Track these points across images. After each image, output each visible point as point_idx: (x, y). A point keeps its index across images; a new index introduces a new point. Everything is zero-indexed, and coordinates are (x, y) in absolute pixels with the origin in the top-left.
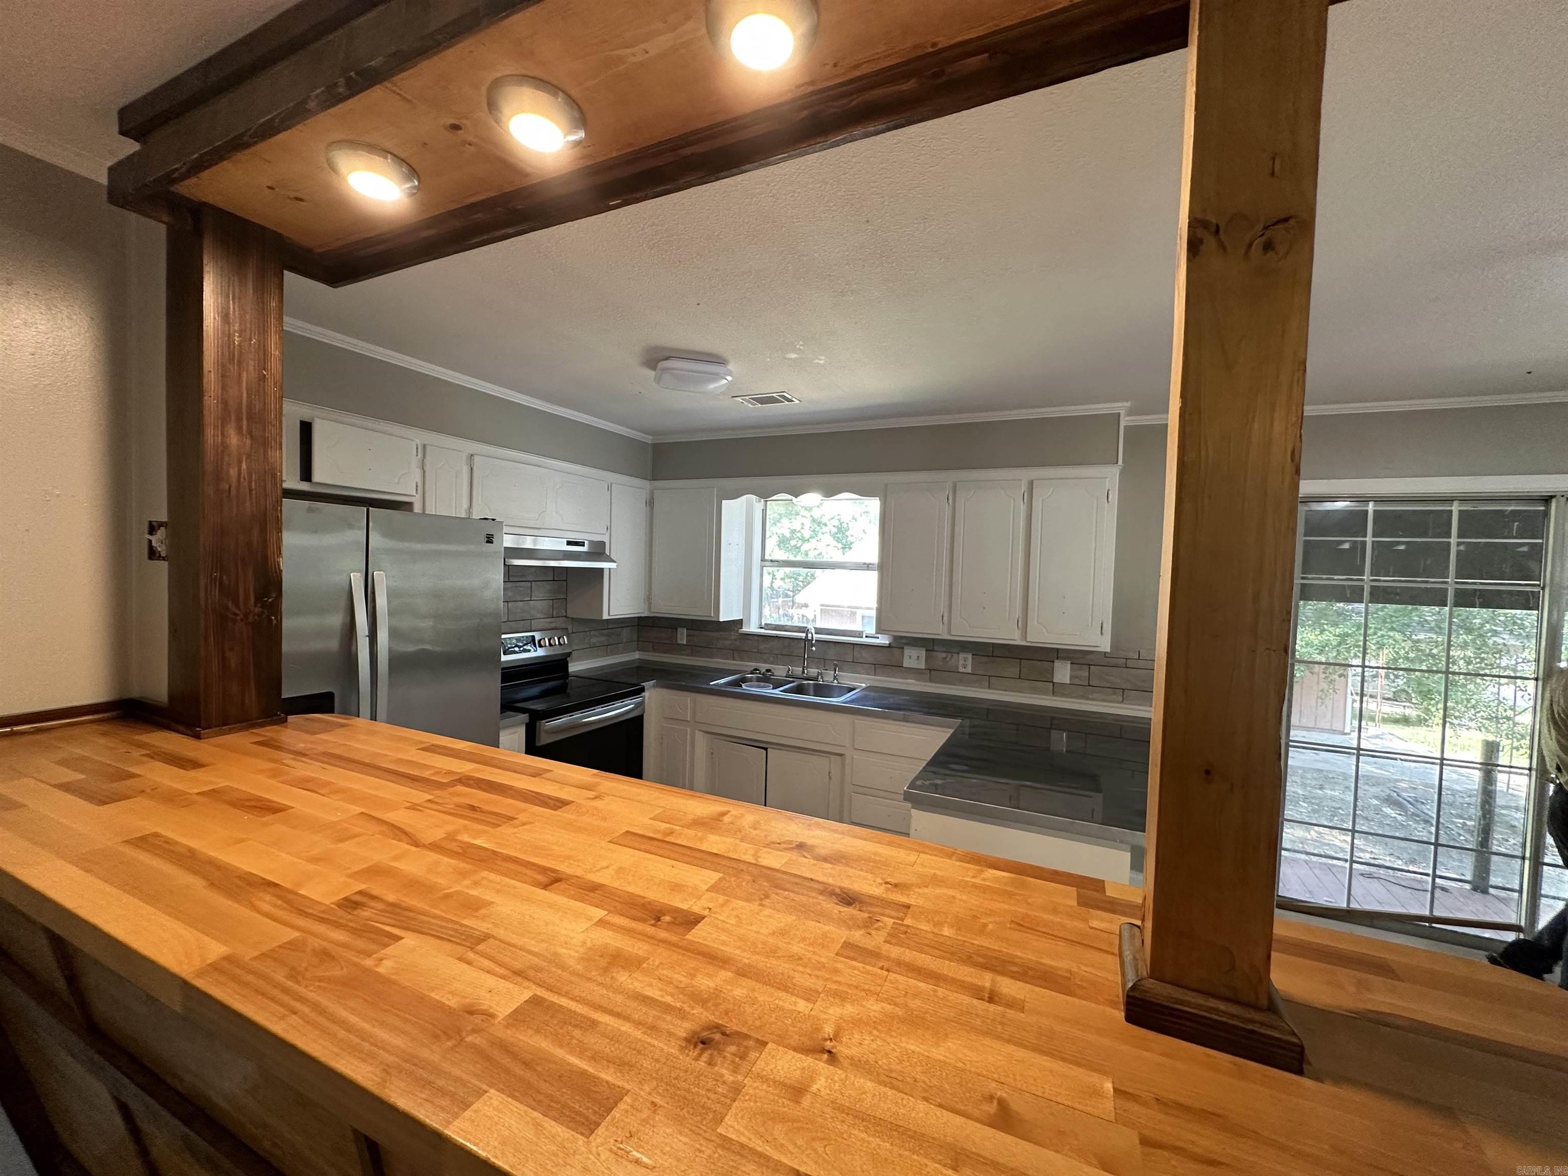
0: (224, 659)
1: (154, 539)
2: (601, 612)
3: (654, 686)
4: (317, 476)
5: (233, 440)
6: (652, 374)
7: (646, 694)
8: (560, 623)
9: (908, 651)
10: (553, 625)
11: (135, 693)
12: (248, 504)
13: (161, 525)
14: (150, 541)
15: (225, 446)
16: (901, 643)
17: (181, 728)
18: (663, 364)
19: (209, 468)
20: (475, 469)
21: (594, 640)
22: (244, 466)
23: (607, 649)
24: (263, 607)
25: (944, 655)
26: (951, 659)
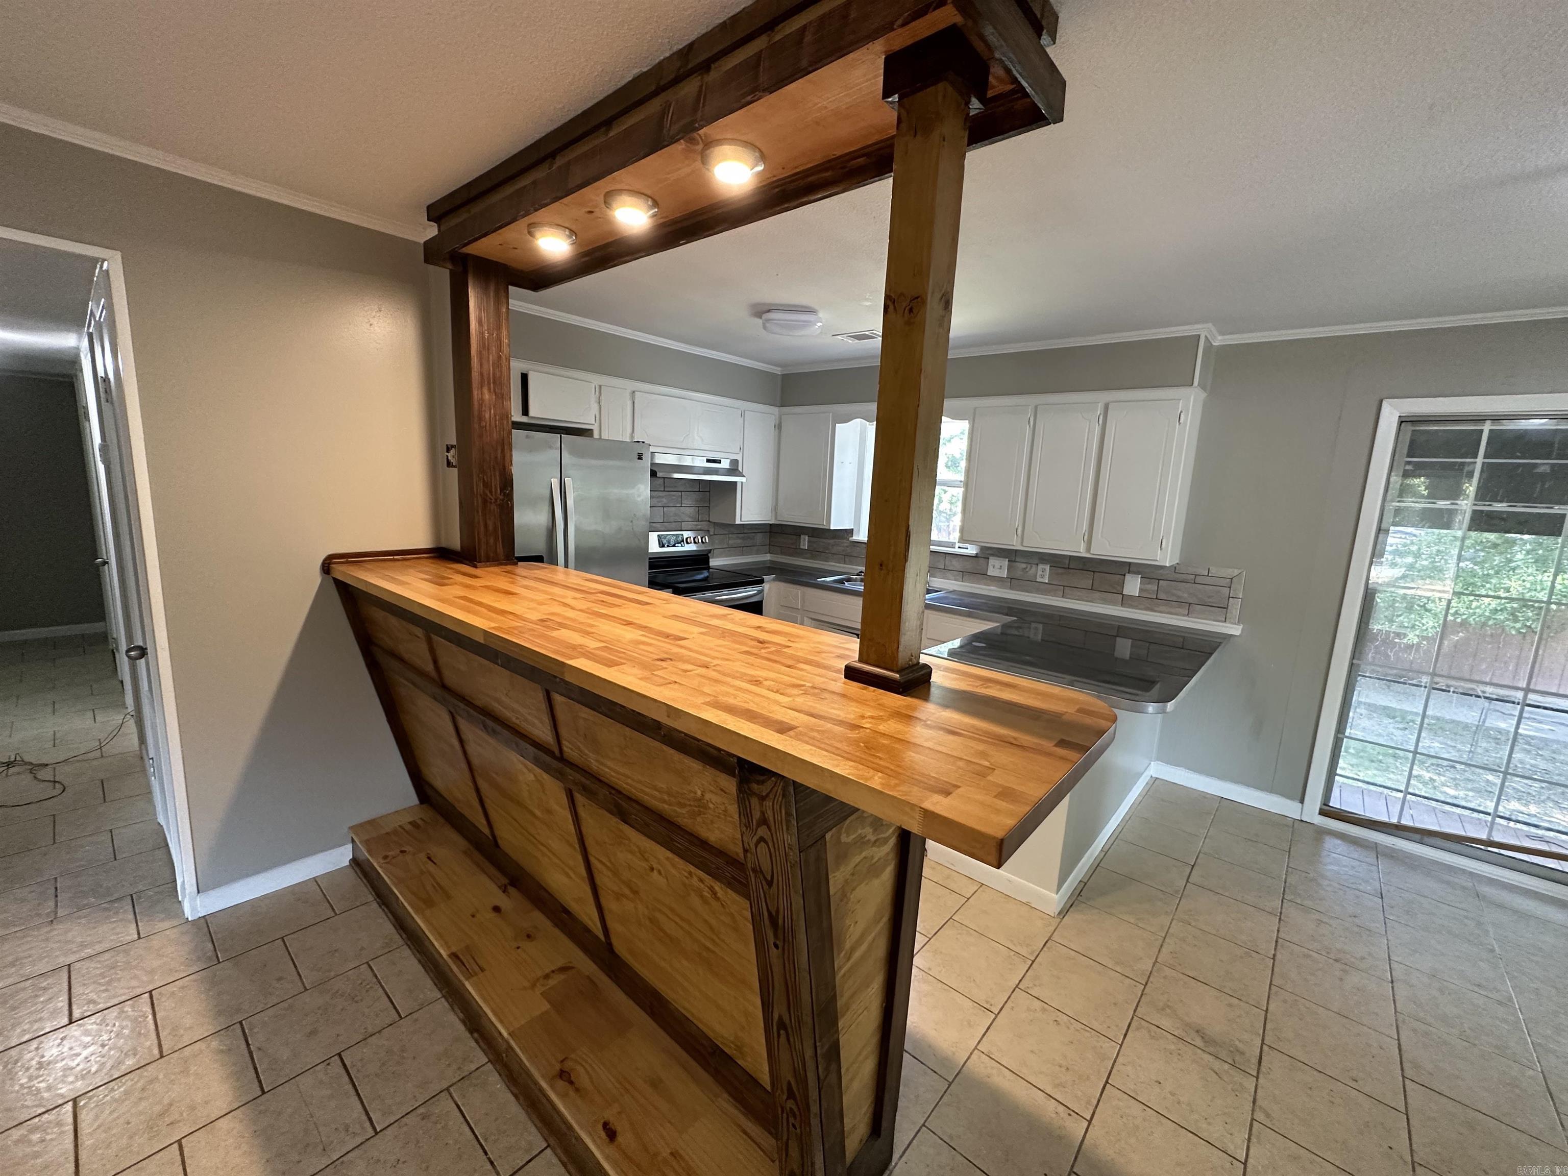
0: (486, 526)
1: (449, 455)
2: (735, 520)
3: (774, 580)
4: (532, 412)
5: (487, 396)
6: (759, 322)
7: (766, 586)
8: (704, 525)
9: (993, 561)
10: (699, 527)
11: (444, 544)
12: (495, 435)
13: (453, 446)
14: (447, 456)
15: (482, 400)
16: (987, 553)
17: (468, 562)
18: (765, 316)
19: (476, 413)
20: (636, 402)
21: (731, 542)
22: (492, 412)
23: (742, 550)
24: (504, 495)
25: (1024, 566)
26: (1030, 569)
